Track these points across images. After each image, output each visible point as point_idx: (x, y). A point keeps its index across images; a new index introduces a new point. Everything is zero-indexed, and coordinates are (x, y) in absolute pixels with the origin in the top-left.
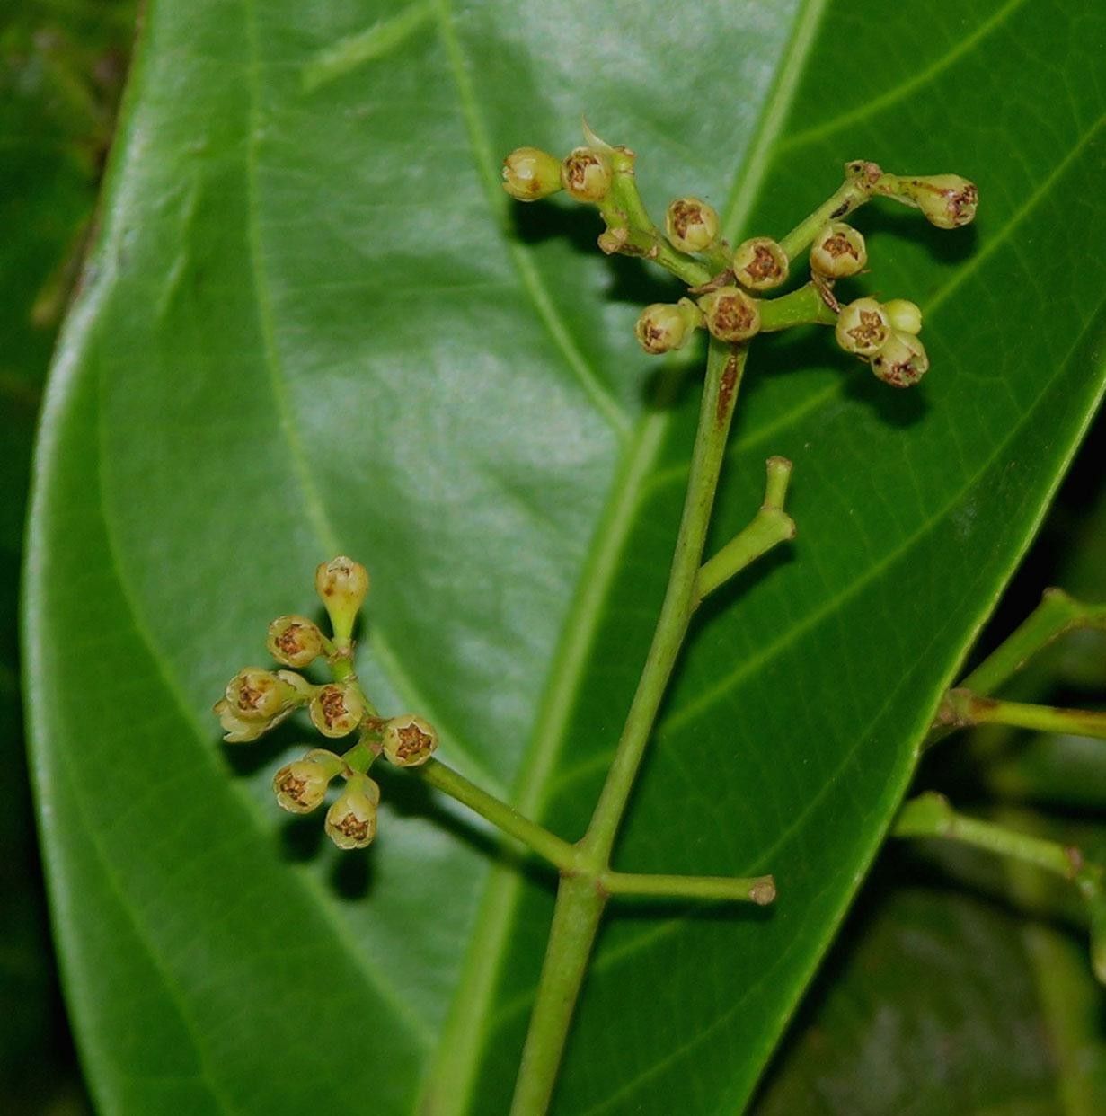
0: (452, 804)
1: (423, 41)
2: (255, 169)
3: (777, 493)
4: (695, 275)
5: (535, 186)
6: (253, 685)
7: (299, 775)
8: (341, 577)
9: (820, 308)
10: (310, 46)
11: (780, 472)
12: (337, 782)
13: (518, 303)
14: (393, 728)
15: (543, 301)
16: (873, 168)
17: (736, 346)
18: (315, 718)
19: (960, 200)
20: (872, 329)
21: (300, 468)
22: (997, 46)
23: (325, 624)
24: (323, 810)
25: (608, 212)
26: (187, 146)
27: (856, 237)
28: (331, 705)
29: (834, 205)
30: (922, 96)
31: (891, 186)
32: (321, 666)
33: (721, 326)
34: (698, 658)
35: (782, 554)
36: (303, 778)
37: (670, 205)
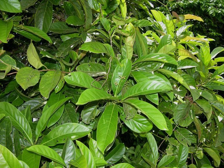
0: (118, 85)
2: (115, 76)
3: (123, 81)
9: (123, 78)
10: (116, 74)
21: (115, 80)
22: (126, 74)
23: (116, 82)
31: (124, 76)
34: (121, 83)
36: (116, 84)
37: (121, 76)
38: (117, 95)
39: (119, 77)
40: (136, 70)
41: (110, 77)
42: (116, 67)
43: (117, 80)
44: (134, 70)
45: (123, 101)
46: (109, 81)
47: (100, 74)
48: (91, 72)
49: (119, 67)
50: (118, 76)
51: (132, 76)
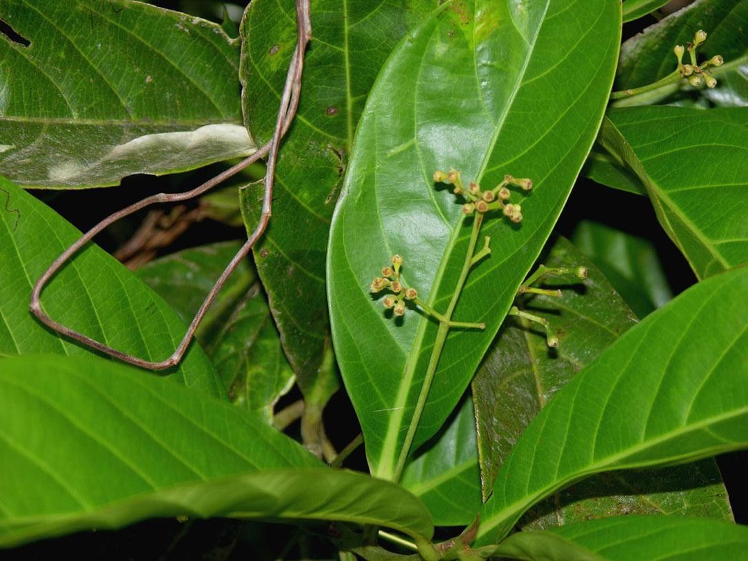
0: (419, 307)
1: (412, 148)
2: (376, 173)
3: (487, 244)
4: (474, 199)
5: (440, 179)
6: (378, 281)
7: (388, 300)
8: (397, 259)
9: (500, 206)
10: (389, 148)
11: (488, 239)
12: (396, 302)
13: (430, 202)
14: (408, 290)
15: (435, 202)
16: (510, 177)
17: (481, 213)
18: (392, 288)
19: (529, 184)
20: (511, 210)
21: (384, 235)
22: (532, 152)
23: (393, 268)
24: (393, 307)
25: (456, 184)
26: (363, 168)
27: (508, 191)
28: (396, 285)
29: (502, 184)
30: (516, 162)
31: (514, 181)
32: (392, 278)
33: (480, 209)
34: (470, 277)
35: (488, 256)
36: (389, 300)
37: (469, 183)
38: (416, 453)
39: (439, 186)
40: (695, 95)
41: (304, 197)
42: (388, 52)
43: (411, 238)
44: (665, 87)
45: (490, 538)
46: (297, 257)
47: (155, 152)
48: (33, 129)
49: (440, 49)
50: (421, 185)
51: (627, 171)
